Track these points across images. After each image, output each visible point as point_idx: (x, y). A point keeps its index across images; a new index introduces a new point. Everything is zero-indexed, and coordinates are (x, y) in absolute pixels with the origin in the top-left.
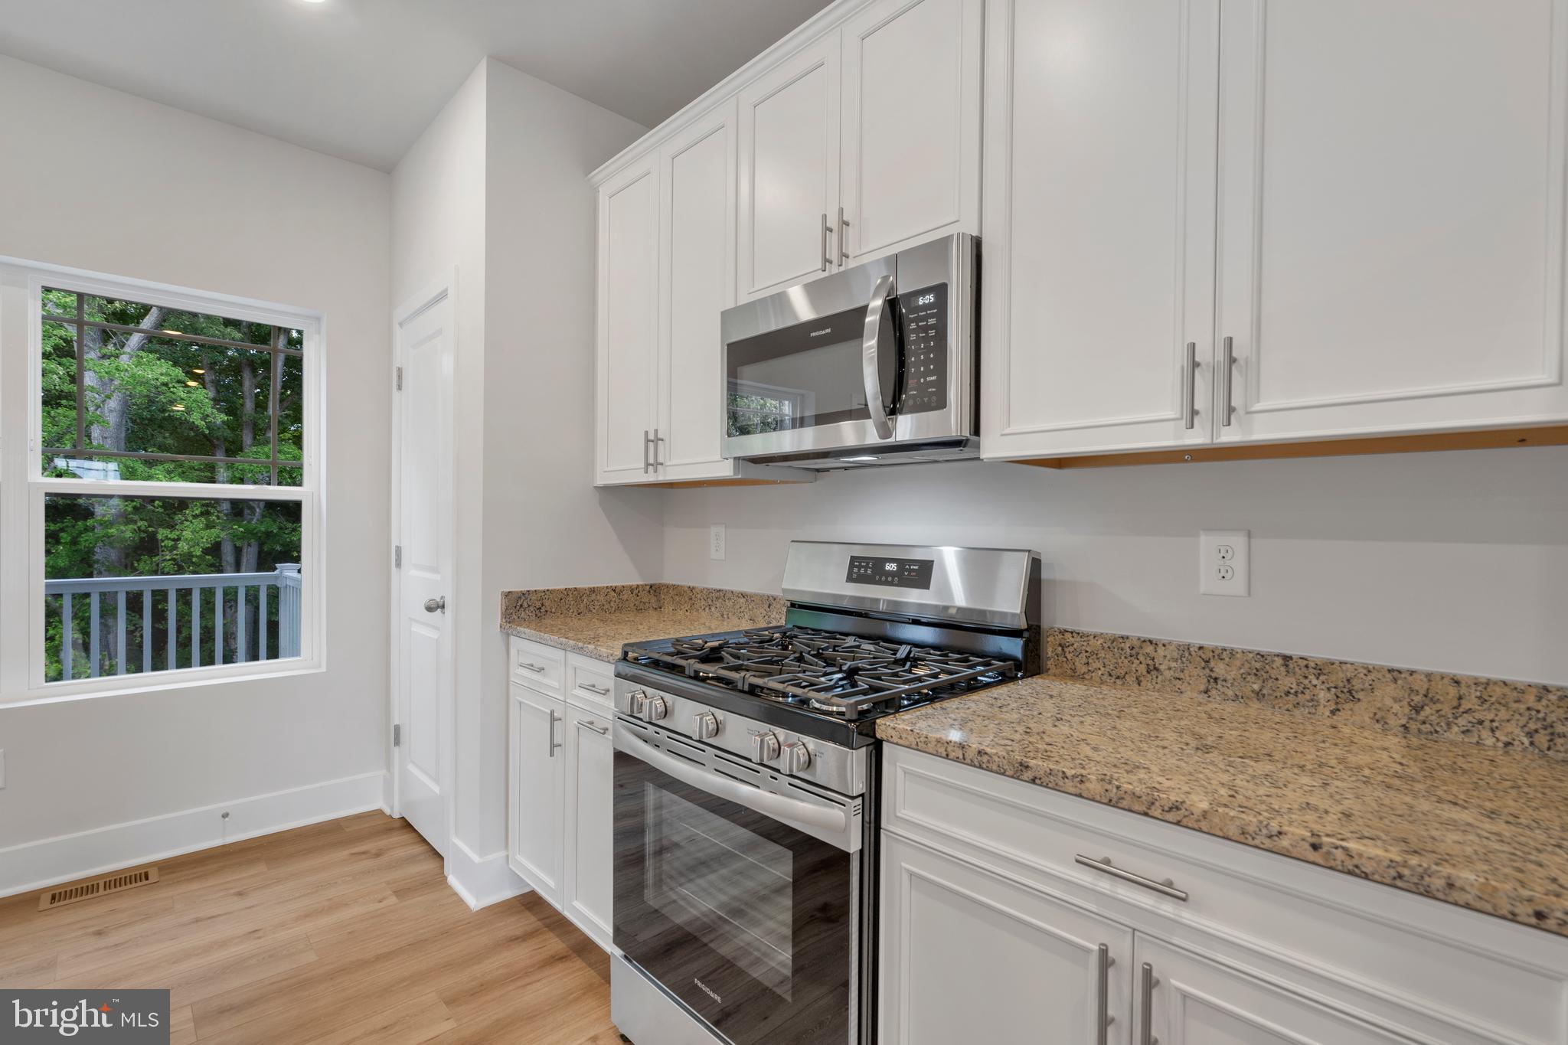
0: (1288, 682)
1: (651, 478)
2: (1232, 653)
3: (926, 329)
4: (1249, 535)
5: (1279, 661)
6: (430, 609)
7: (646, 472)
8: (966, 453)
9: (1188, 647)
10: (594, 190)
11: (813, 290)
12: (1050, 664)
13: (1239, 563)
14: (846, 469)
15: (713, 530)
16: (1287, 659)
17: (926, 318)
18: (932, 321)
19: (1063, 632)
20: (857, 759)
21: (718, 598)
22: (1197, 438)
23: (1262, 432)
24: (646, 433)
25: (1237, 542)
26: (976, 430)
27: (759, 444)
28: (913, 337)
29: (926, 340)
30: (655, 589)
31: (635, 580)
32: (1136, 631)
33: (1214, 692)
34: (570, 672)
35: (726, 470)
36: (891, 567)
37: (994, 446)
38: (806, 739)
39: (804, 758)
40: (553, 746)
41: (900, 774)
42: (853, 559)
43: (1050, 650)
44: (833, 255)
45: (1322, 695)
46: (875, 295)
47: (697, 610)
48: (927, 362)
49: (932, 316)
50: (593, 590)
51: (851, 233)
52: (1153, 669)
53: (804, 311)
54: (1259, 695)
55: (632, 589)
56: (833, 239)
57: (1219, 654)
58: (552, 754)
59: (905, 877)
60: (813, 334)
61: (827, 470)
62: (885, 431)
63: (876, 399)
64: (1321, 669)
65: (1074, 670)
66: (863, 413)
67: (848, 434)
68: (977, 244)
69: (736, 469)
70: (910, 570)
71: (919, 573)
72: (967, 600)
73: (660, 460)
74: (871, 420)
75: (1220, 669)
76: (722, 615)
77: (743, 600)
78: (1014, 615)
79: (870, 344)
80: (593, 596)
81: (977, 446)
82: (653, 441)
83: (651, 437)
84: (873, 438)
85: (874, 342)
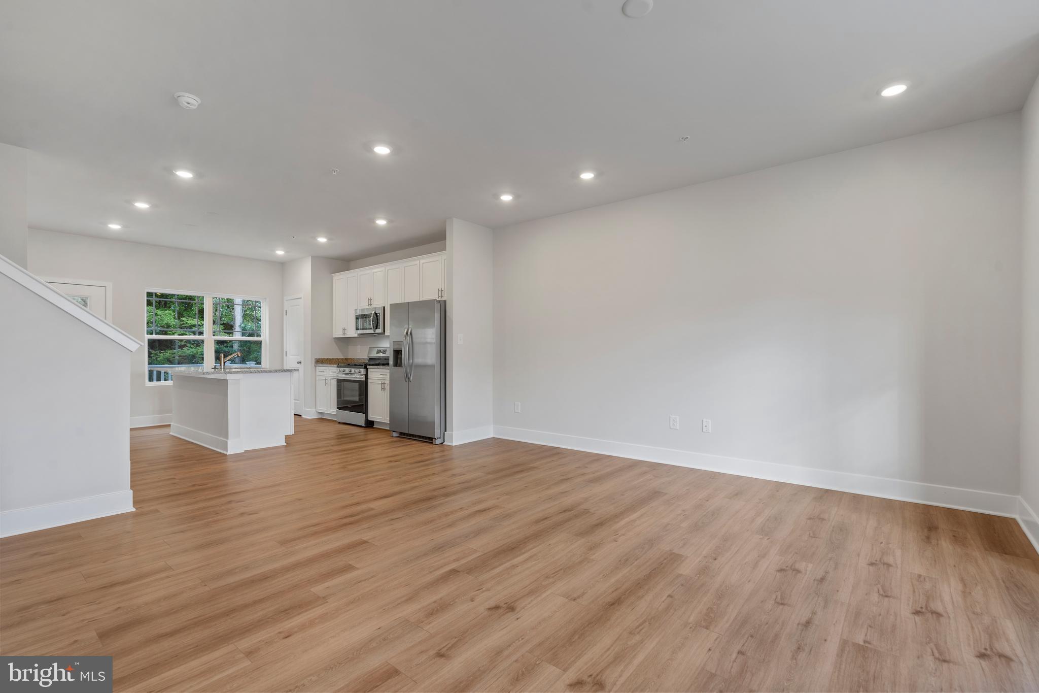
1: (344, 336)
6: (298, 363)
35: (356, 335)
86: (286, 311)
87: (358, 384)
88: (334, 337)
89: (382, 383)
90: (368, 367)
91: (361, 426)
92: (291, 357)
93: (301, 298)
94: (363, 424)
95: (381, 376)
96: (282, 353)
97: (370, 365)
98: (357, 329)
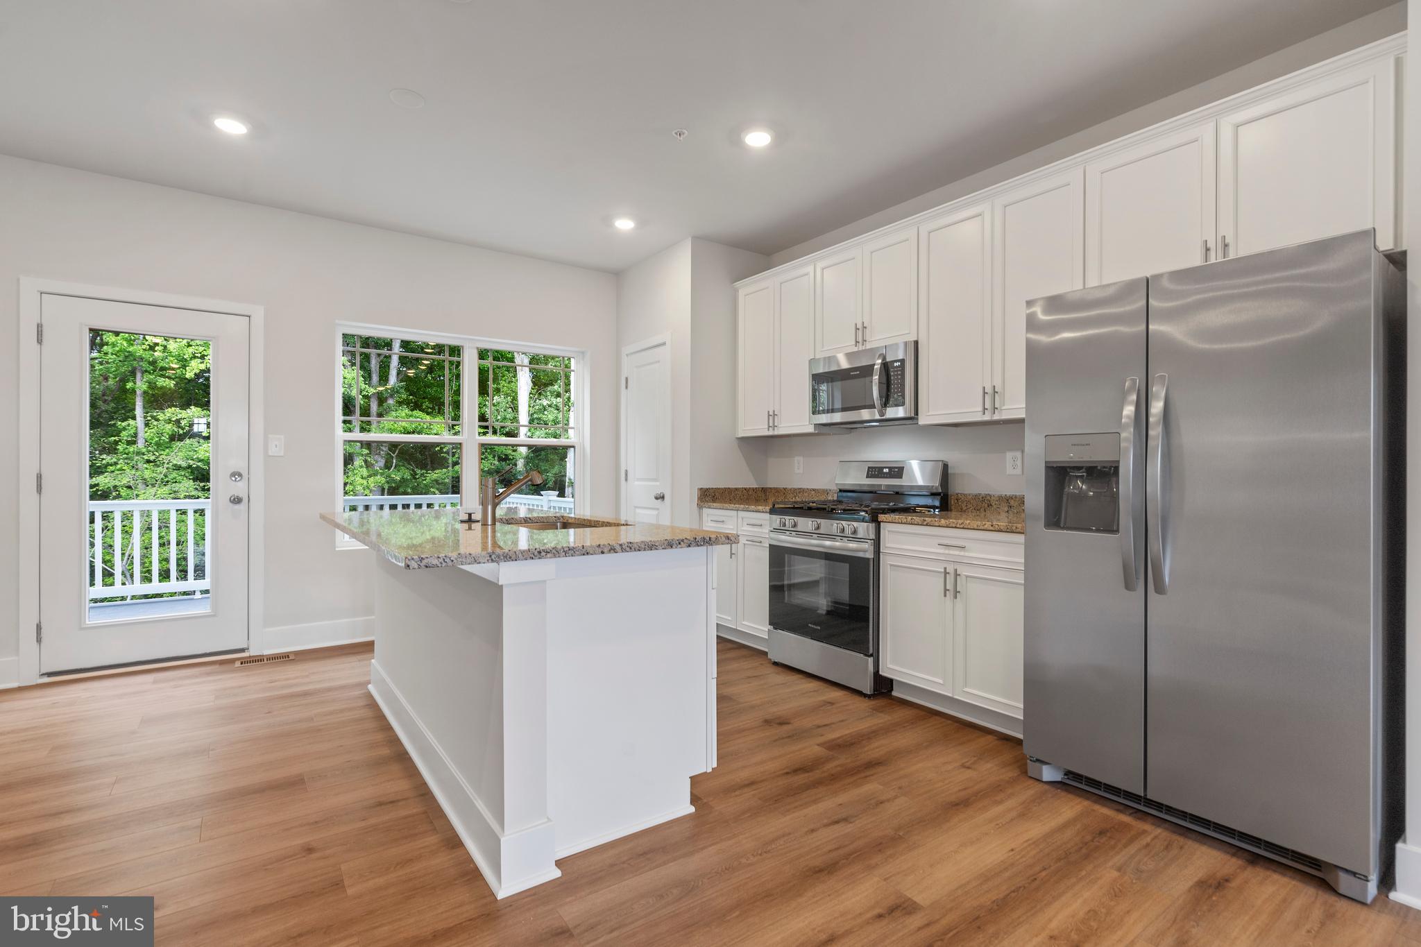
1: (771, 433)
2: (1016, 497)
3: (897, 375)
6: (657, 498)
7: (769, 430)
8: (915, 422)
10: (736, 291)
11: (849, 356)
12: (953, 507)
13: (1019, 463)
14: (865, 427)
17: (897, 371)
18: (899, 373)
20: (872, 526)
21: (799, 492)
22: (987, 417)
23: (1005, 416)
24: (769, 412)
26: (917, 413)
27: (824, 419)
28: (892, 378)
29: (898, 379)
30: (764, 490)
31: (755, 486)
34: (740, 520)
35: (811, 429)
36: (886, 470)
37: (922, 420)
38: (853, 523)
39: (853, 530)
40: (732, 554)
41: (887, 532)
42: (869, 467)
43: (952, 502)
44: (860, 339)
46: (878, 359)
48: (898, 388)
49: (899, 370)
50: (736, 489)
51: (867, 331)
53: (844, 364)
55: (753, 489)
56: (860, 333)
57: (1011, 498)
58: (731, 558)
59: (889, 566)
60: (852, 373)
61: (856, 428)
62: (882, 414)
63: (877, 400)
65: (962, 509)
66: (873, 406)
67: (865, 414)
68: (916, 343)
69: (815, 429)
70: (894, 471)
71: (897, 472)
72: (924, 482)
73: (776, 424)
74: (876, 410)
77: (813, 492)
78: (937, 488)
79: (876, 377)
80: (736, 492)
81: (917, 419)
82: (772, 416)
83: (771, 413)
84: (877, 417)
85: (877, 377)
86: (627, 379)
87: (847, 566)
88: (740, 435)
89: (946, 573)
90: (881, 517)
91: (859, 693)
92: (636, 483)
93: (664, 344)
94: (868, 689)
95: (941, 550)
96: (617, 476)
97: (884, 511)
98: (815, 411)
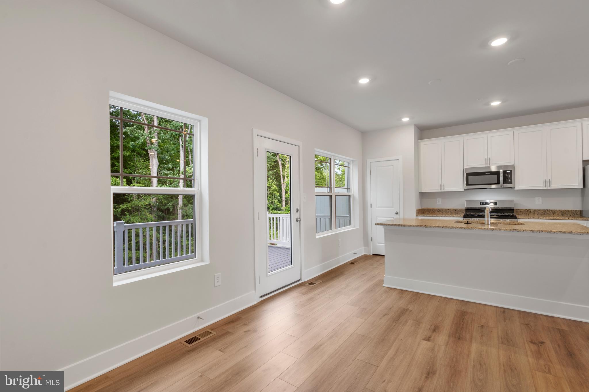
0: (548, 212)
2: (541, 210)
4: (542, 197)
5: (547, 210)
9: (535, 210)
13: (541, 200)
15: (437, 199)
16: (548, 210)
19: (517, 210)
25: (541, 198)
32: (528, 209)
33: (539, 214)
45: (552, 213)
47: (435, 212)
52: (531, 213)
54: (545, 214)
57: (539, 210)
64: (552, 211)
75: (540, 212)
76: (442, 213)
